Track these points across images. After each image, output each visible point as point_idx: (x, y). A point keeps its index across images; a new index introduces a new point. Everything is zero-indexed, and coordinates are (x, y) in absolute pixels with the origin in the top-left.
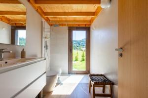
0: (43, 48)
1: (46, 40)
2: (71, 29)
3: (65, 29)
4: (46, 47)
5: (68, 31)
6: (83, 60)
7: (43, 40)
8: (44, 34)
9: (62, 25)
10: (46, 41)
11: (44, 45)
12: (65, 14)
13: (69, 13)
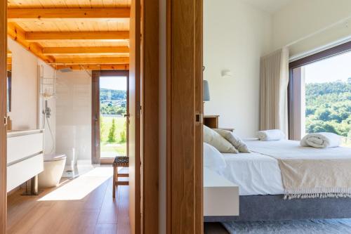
0: (41, 115)
1: (45, 99)
2: (96, 75)
3: (85, 75)
4: (47, 112)
5: (91, 78)
6: (123, 141)
7: (41, 99)
8: (43, 88)
9: (80, 67)
10: (46, 102)
11: (42, 108)
12: (81, 50)
13: (89, 48)
